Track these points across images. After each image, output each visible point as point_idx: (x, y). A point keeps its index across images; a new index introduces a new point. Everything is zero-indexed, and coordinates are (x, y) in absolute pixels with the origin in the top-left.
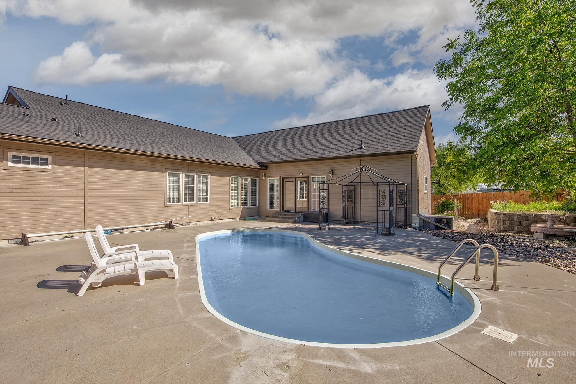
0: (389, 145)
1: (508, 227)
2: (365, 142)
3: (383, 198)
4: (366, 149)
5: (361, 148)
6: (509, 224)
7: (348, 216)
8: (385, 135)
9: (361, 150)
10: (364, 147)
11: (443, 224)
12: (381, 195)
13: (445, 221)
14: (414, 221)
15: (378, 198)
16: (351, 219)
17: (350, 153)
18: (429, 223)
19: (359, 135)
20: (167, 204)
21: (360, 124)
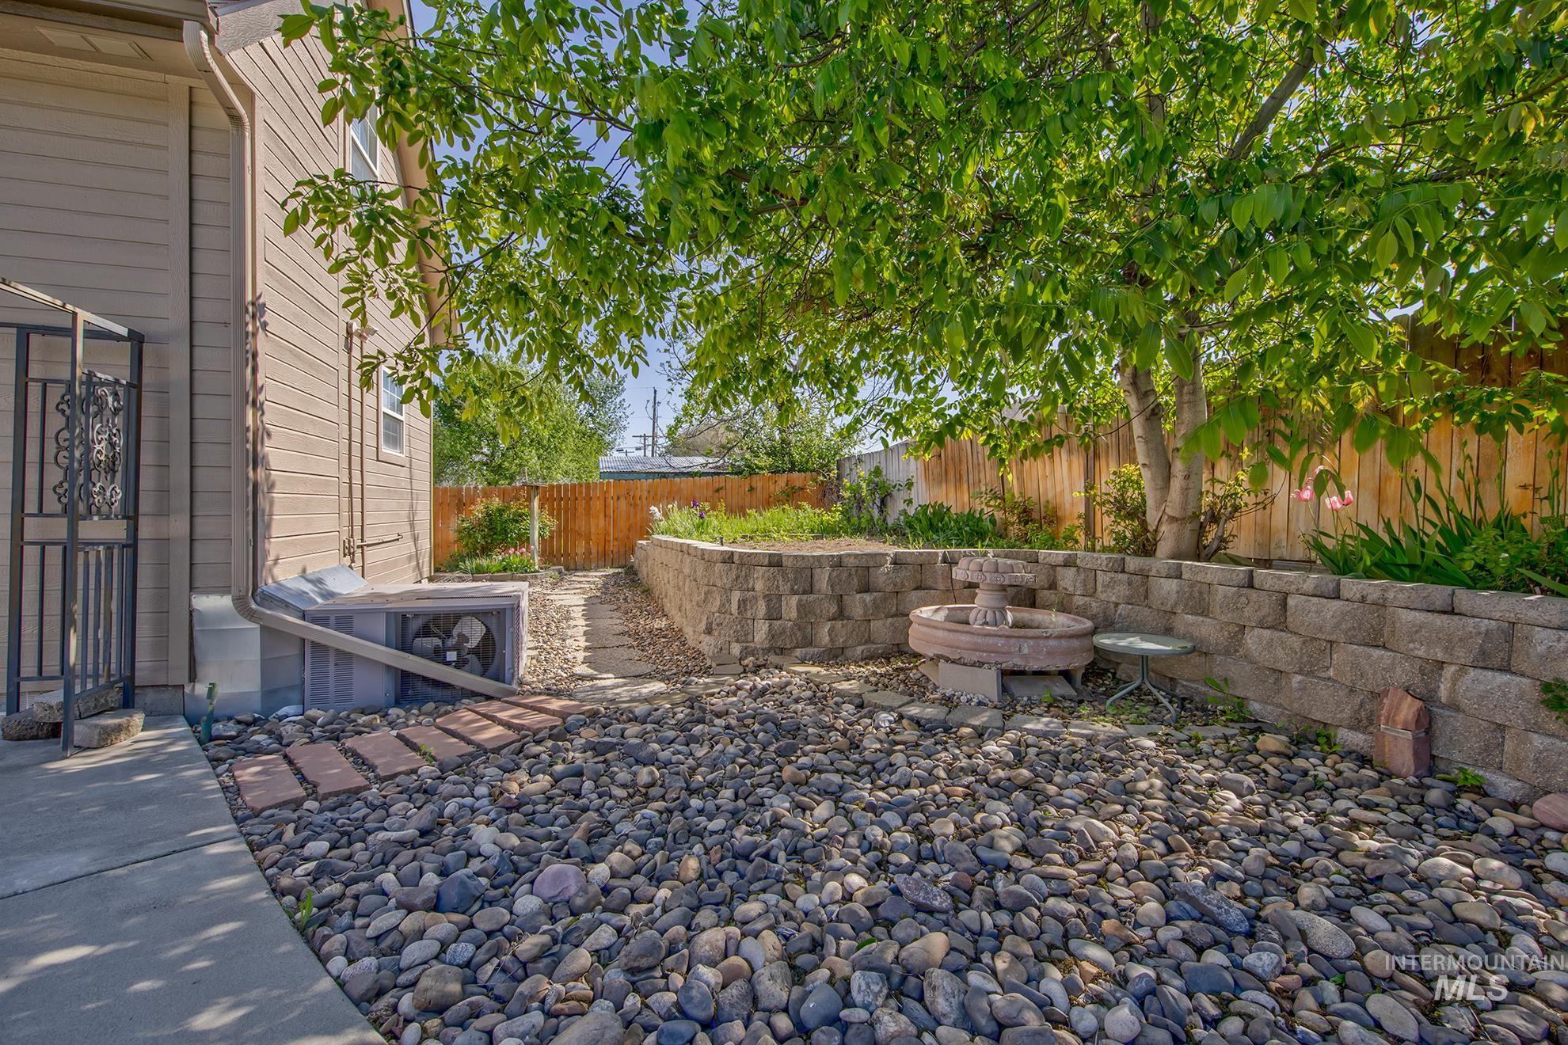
1: (792, 628)
6: (794, 614)
11: (452, 656)
18: (344, 657)
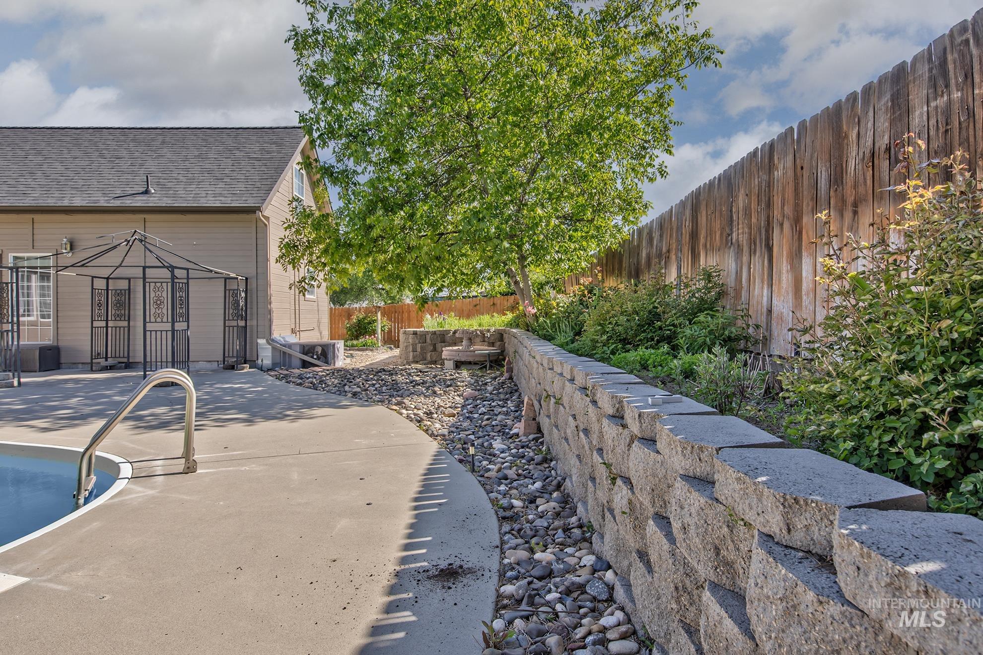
0: (209, 192)
1: (419, 354)
2: (160, 180)
3: (159, 302)
4: (157, 195)
5: (147, 192)
6: (420, 350)
7: (113, 352)
8: (210, 172)
9: (144, 197)
10: (153, 191)
11: (315, 357)
12: (153, 295)
13: (319, 350)
14: (262, 354)
15: (147, 301)
16: (120, 357)
17: (116, 201)
18: (290, 355)
19: (151, 165)
21: (163, 142)
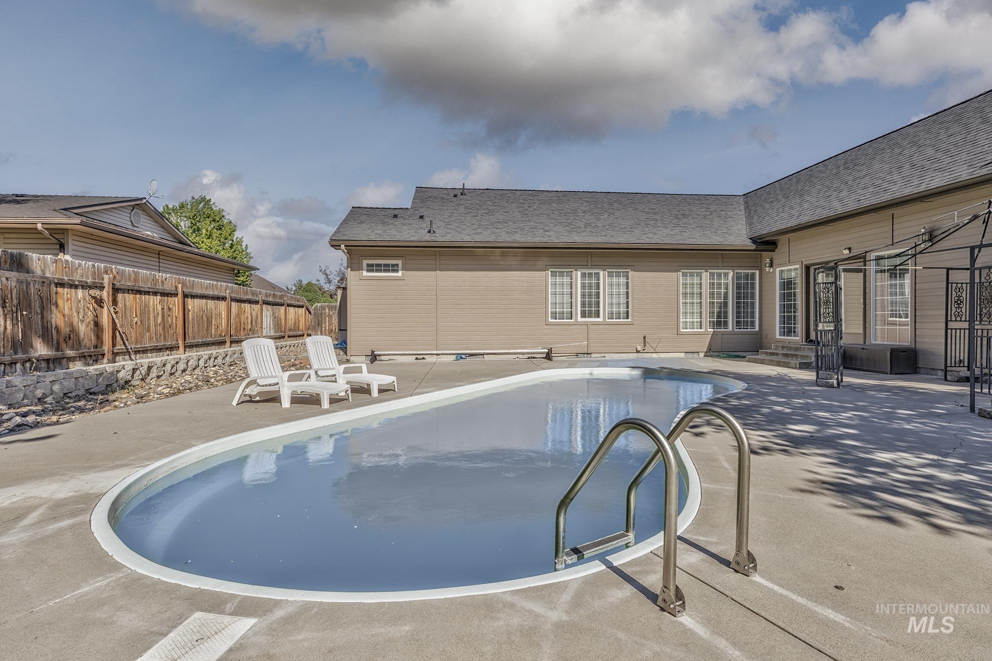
17: (982, 171)
20: (550, 320)
